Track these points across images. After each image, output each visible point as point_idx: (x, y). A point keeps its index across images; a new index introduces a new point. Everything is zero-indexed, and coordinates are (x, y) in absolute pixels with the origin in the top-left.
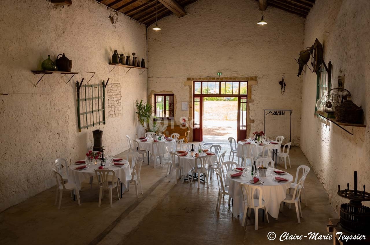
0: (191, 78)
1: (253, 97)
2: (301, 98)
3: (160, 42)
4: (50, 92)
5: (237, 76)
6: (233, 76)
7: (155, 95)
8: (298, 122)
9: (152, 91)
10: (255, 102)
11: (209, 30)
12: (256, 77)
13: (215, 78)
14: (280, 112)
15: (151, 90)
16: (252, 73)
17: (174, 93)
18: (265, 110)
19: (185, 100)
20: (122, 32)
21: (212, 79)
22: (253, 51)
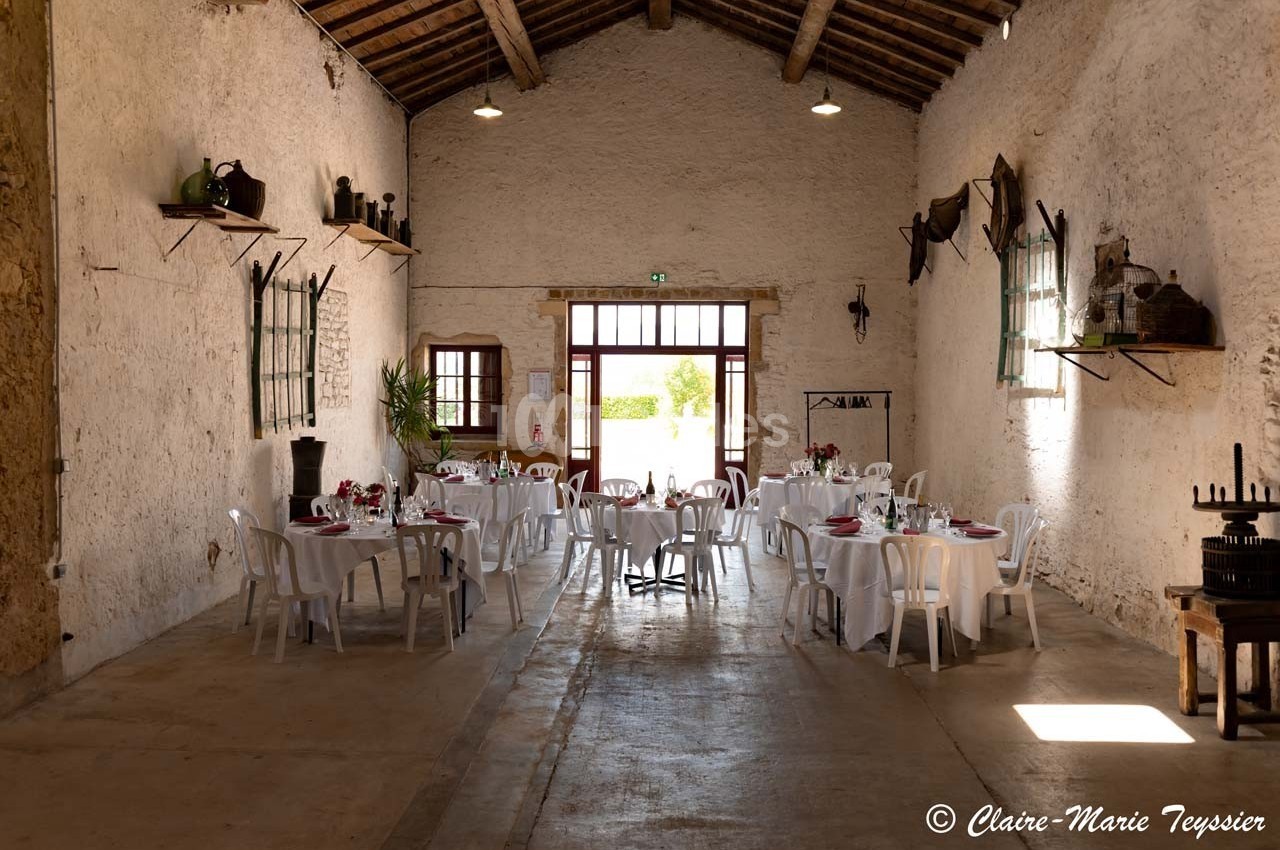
0: (562, 290)
1: (766, 352)
2: (915, 356)
3: (456, 167)
4: (194, 284)
5: (715, 285)
6: (701, 283)
7: (434, 350)
8: (906, 430)
9: (425, 334)
10: (774, 368)
11: (621, 134)
12: (774, 290)
13: (644, 290)
14: (855, 398)
15: (419, 331)
16: (763, 275)
17: (504, 341)
18: (808, 393)
19: (541, 365)
20: (352, 121)
21: (633, 293)
22: (765, 205)
